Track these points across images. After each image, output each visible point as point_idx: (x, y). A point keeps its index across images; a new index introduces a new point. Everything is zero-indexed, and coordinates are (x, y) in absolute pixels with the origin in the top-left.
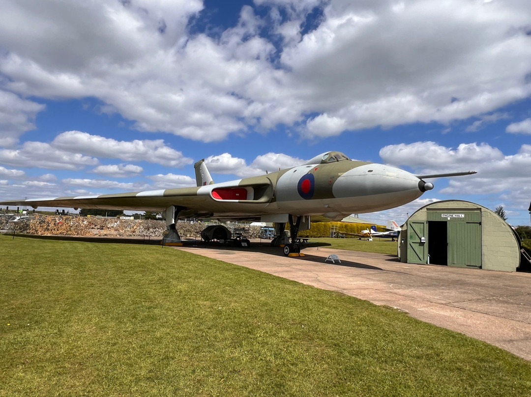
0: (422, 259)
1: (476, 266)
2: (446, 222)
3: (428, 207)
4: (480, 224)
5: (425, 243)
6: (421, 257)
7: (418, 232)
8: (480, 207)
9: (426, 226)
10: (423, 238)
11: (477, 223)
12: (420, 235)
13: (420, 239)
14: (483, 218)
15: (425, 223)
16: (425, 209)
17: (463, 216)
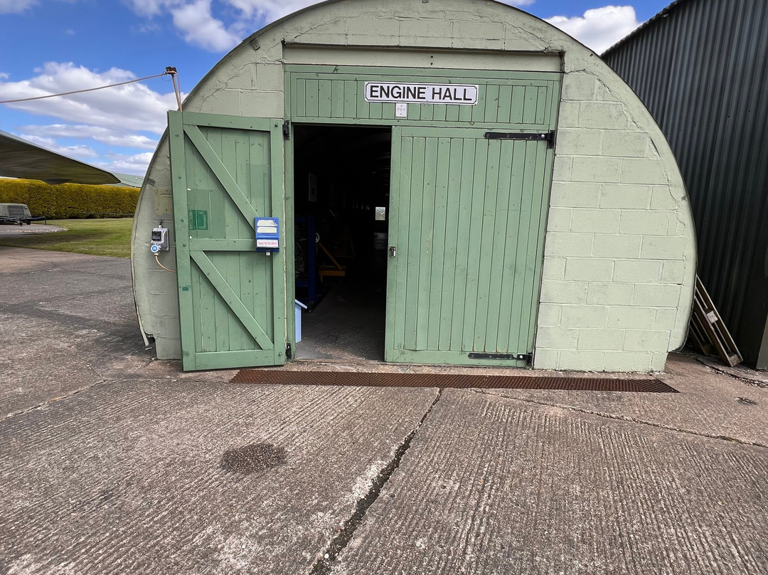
0: (263, 340)
1: (508, 357)
2: (387, 130)
3: (291, 34)
4: (550, 139)
5: (274, 251)
6: (258, 328)
7: (238, 191)
8: (557, 44)
9: (282, 153)
10: (265, 226)
11: (536, 137)
12: (251, 209)
13: (252, 230)
14: (566, 109)
15: (277, 135)
16: (271, 49)
17: (472, 92)
